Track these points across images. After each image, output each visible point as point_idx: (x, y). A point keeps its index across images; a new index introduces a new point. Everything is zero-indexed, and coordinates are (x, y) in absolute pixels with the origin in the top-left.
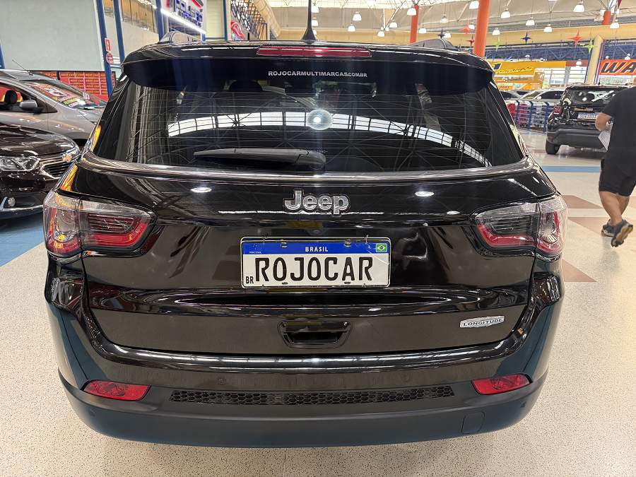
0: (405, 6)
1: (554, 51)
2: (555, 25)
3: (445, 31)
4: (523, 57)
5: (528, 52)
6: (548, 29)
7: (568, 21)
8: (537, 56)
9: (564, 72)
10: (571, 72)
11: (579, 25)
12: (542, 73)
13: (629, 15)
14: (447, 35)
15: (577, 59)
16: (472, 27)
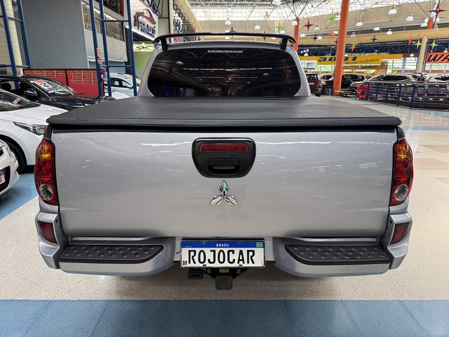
0: (290, 18)
1: (394, 47)
2: (394, 29)
3: (318, 35)
4: (373, 52)
5: (376, 48)
6: (389, 33)
7: (403, 27)
8: (383, 50)
9: (402, 61)
10: (407, 61)
11: (411, 29)
12: (386, 62)
13: (445, 22)
14: (320, 38)
15: (411, 53)
16: (336, 32)
